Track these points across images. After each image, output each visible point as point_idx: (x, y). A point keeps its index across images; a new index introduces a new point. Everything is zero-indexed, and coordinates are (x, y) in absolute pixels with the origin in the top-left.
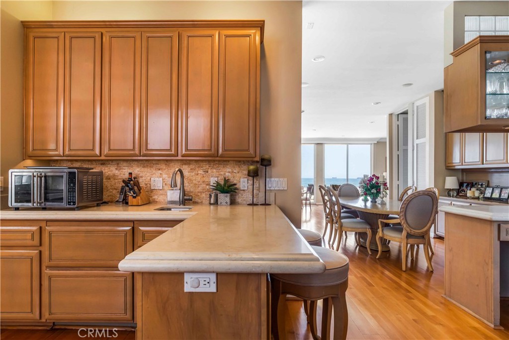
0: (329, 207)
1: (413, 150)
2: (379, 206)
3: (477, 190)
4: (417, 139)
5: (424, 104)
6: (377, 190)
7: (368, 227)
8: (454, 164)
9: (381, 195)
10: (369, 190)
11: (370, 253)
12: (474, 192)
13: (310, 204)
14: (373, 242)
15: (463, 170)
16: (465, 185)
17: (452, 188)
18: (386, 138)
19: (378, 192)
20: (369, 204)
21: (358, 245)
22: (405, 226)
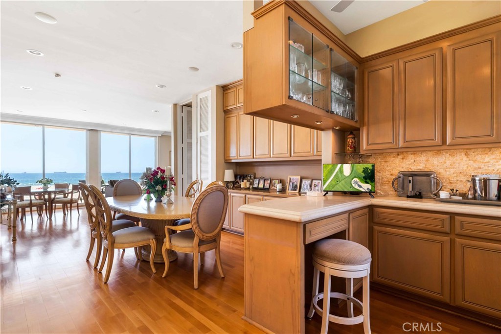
0: (95, 215)
1: (197, 143)
2: (166, 206)
3: (248, 181)
4: (201, 132)
5: (207, 97)
6: (162, 186)
7: (151, 237)
8: (231, 158)
9: (167, 193)
10: (153, 187)
11: (154, 271)
12: (246, 183)
13: (78, 206)
14: (158, 253)
15: (237, 164)
16: (238, 177)
17: (229, 180)
18: (170, 133)
19: (164, 188)
20: (153, 204)
21: (138, 259)
22: (197, 231)
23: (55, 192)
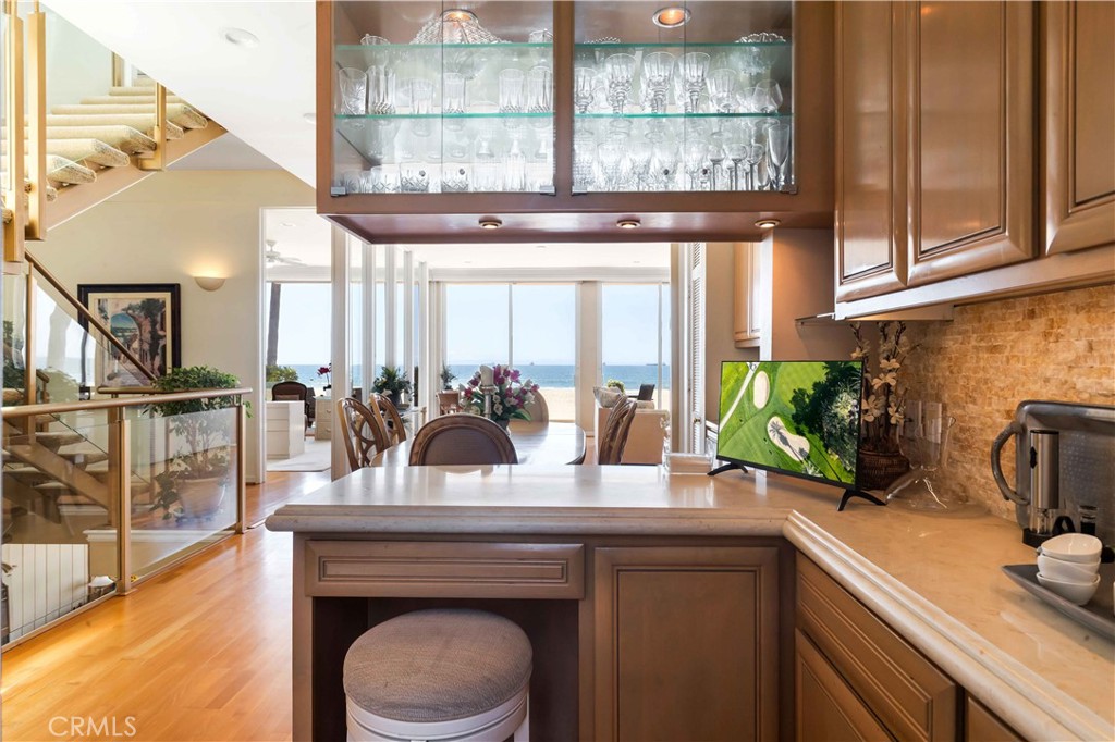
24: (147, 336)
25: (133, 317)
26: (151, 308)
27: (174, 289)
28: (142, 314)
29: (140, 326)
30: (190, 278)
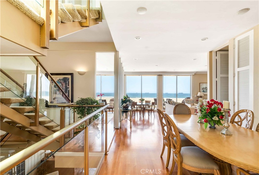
0: (167, 131)
23: (145, 105)
24: (64, 88)
25: (60, 82)
26: (65, 80)
27: (72, 74)
28: (63, 81)
29: (62, 85)
30: (76, 71)
